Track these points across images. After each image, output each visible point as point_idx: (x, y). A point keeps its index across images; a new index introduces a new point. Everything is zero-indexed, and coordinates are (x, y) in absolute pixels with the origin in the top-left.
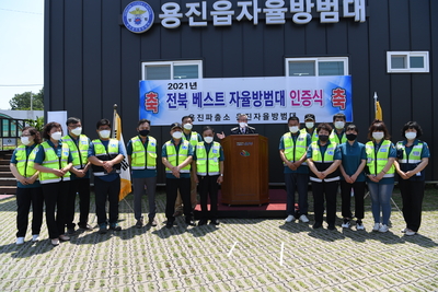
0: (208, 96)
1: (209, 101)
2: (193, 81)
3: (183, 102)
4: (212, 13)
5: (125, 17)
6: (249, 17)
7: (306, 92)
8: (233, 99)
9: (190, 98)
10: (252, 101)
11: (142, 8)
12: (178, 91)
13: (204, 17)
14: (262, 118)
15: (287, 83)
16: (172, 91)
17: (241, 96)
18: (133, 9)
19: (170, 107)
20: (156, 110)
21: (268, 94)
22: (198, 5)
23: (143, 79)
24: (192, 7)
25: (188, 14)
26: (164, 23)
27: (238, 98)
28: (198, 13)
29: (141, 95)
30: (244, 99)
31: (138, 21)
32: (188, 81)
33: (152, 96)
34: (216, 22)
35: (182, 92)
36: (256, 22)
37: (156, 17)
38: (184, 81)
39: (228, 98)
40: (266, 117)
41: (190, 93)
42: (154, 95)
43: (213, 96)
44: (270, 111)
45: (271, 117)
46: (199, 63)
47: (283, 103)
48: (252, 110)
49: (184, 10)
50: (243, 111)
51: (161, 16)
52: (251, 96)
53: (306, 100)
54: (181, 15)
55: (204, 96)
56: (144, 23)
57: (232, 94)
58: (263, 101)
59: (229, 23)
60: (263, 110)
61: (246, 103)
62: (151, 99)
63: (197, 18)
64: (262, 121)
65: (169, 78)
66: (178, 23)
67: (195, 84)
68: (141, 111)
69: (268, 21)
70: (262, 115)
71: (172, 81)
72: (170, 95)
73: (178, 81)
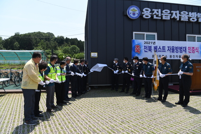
1: (160, 50)
2: (154, 41)
3: (150, 50)
4: (162, 14)
5: (128, 12)
6: (176, 17)
7: (193, 48)
9: (153, 48)
10: (175, 50)
11: (136, 9)
12: (148, 45)
13: (160, 15)
14: (178, 57)
15: (187, 44)
16: (146, 45)
18: (132, 8)
19: (145, 51)
20: (139, 52)
21: (181, 48)
22: (157, 10)
23: (134, 39)
24: (155, 11)
25: (154, 14)
26: (144, 16)
27: (170, 49)
28: (157, 14)
29: (133, 46)
30: (172, 49)
31: (134, 14)
32: (152, 41)
33: (138, 46)
34: (164, 18)
35: (150, 45)
36: (178, 19)
37: (141, 13)
38: (150, 41)
39: (167, 49)
40: (180, 57)
41: (153, 46)
42: (139, 46)
43: (161, 48)
44: (181, 54)
46: (156, 34)
47: (186, 52)
48: (175, 54)
49: (152, 12)
50: (172, 54)
51: (143, 13)
52: (175, 48)
53: (193, 51)
54: (151, 14)
55: (158, 48)
56: (136, 15)
57: (168, 47)
58: (179, 50)
59: (169, 19)
60: (179, 54)
61: (173, 52)
62: (138, 48)
63: (157, 16)
65: (144, 39)
66: (150, 17)
68: (133, 52)
69: (182, 19)
71: (146, 41)
72: (145, 46)
73: (148, 41)
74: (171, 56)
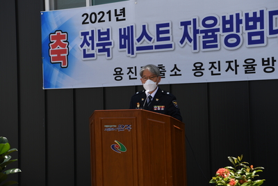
0: (144, 33)
1: (145, 42)
2: (119, 6)
3: (105, 48)
8: (186, 34)
9: (115, 38)
10: (221, 36)
12: (97, 26)
14: (241, 69)
16: (88, 28)
17: (200, 27)
19: (86, 56)
20: (64, 63)
21: (255, 19)
23: (47, 8)
27: (196, 32)
29: (44, 36)
30: (207, 33)
32: (113, 7)
33: (59, 38)
35: (103, 27)
38: (105, 7)
39: (177, 33)
40: (250, 67)
41: (115, 27)
42: (63, 34)
43: (152, 32)
44: (258, 53)
45: (259, 68)
48: (222, 54)
50: (206, 57)
52: (219, 25)
55: (138, 33)
57: (185, 24)
58: (244, 34)
60: (244, 52)
61: (210, 43)
62: (59, 43)
64: (242, 76)
65: (84, 5)
67: (123, 10)
68: (45, 64)
70: (241, 63)
71: (89, 9)
72: (85, 34)
73: (97, 9)
74: (198, 69)
